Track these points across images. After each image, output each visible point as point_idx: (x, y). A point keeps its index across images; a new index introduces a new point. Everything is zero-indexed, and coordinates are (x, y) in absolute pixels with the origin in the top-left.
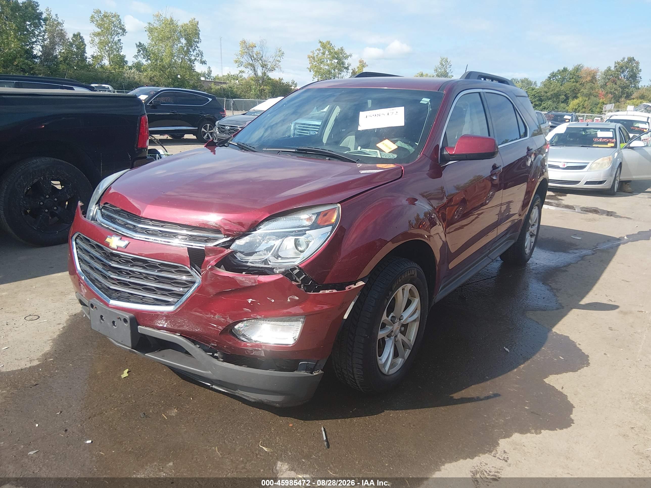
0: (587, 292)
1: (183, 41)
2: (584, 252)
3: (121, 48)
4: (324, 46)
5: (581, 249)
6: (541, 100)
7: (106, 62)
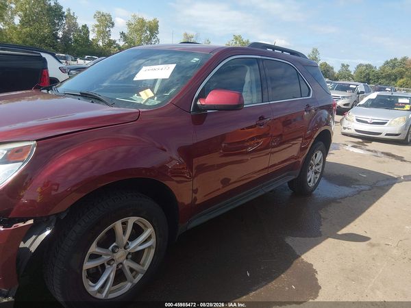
0: (349, 223)
1: (148, 32)
2: (363, 187)
3: (110, 35)
4: (236, 39)
5: (362, 185)
6: (378, 78)
7: (100, 43)
